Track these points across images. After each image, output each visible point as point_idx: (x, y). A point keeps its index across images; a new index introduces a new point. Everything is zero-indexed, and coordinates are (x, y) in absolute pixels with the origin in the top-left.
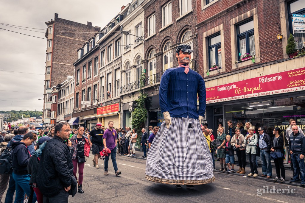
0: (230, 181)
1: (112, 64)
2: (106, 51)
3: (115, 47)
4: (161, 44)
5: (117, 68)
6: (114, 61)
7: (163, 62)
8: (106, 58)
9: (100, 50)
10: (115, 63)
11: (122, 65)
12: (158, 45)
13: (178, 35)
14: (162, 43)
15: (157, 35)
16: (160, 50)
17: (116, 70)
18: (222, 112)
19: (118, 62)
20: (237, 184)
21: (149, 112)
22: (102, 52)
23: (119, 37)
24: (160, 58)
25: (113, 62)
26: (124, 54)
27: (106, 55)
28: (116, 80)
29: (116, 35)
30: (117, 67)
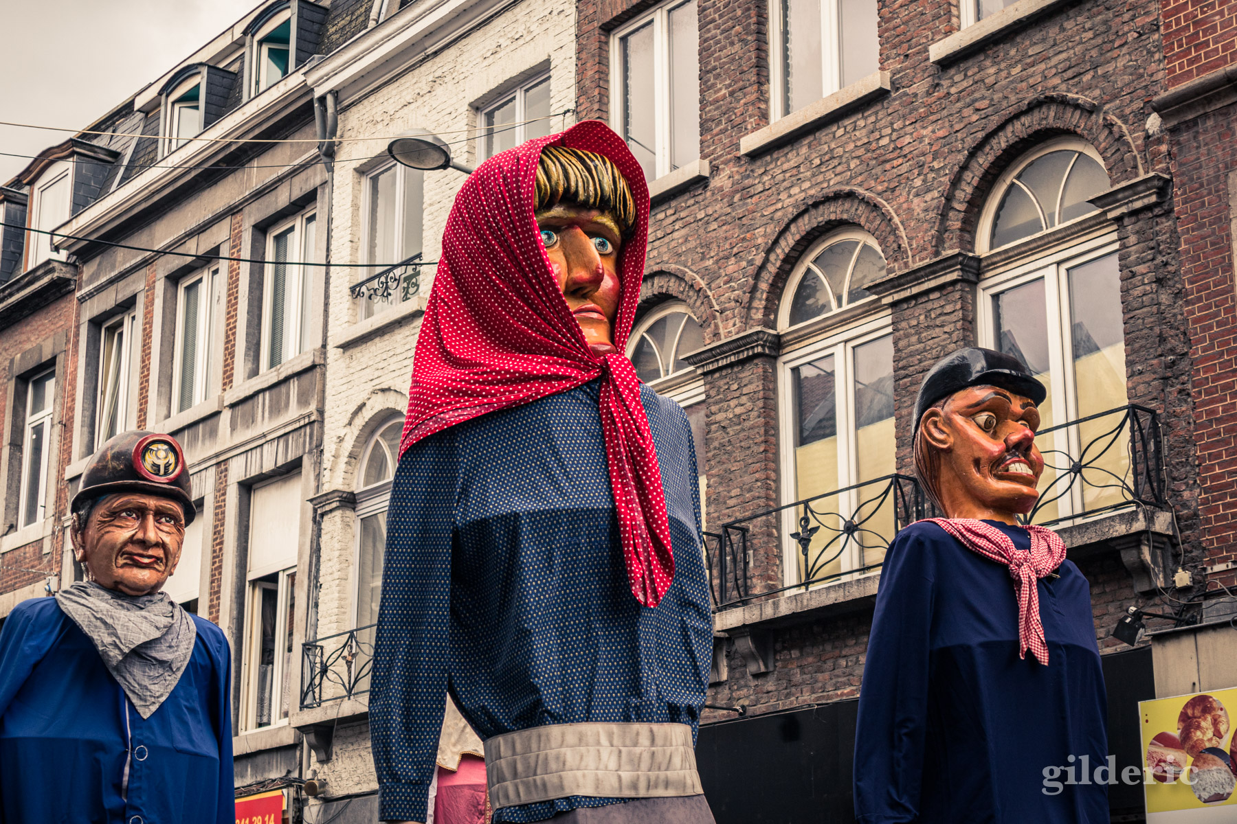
1: (213, 433)
2: (148, 314)
3: (245, 269)
4: (766, 261)
5: (268, 466)
6: (233, 406)
7: (776, 419)
8: (145, 379)
9: (82, 300)
10: (251, 420)
11: (329, 447)
12: (731, 267)
13: (956, 182)
14: (769, 251)
15: (715, 183)
16: (747, 319)
17: (248, 487)
19: (276, 409)
22: (96, 323)
23: (297, 194)
24: (756, 386)
25: (226, 415)
26: (346, 346)
27: (146, 347)
28: (251, 576)
29: (257, 174)
30: (269, 459)
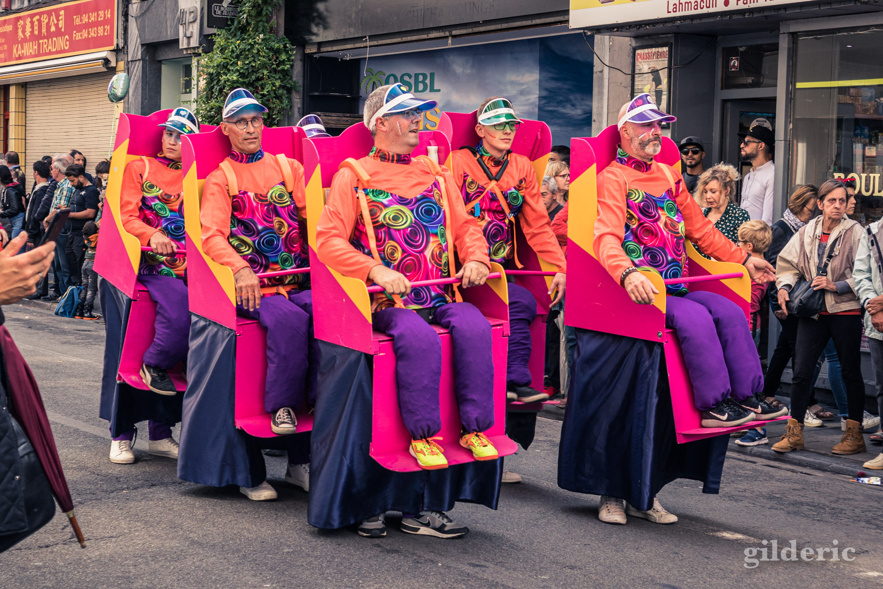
0: (771, 498)
18: (775, 78)
20: (807, 516)
21: (307, 59)
